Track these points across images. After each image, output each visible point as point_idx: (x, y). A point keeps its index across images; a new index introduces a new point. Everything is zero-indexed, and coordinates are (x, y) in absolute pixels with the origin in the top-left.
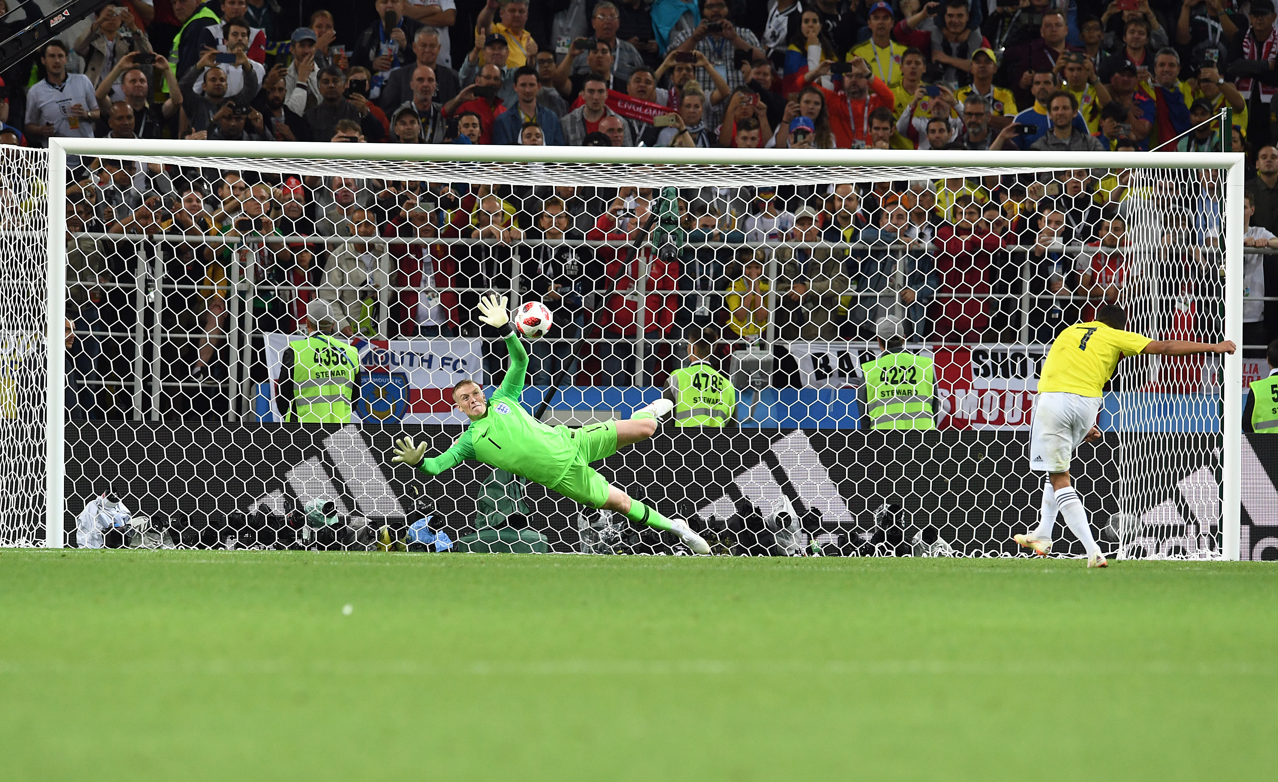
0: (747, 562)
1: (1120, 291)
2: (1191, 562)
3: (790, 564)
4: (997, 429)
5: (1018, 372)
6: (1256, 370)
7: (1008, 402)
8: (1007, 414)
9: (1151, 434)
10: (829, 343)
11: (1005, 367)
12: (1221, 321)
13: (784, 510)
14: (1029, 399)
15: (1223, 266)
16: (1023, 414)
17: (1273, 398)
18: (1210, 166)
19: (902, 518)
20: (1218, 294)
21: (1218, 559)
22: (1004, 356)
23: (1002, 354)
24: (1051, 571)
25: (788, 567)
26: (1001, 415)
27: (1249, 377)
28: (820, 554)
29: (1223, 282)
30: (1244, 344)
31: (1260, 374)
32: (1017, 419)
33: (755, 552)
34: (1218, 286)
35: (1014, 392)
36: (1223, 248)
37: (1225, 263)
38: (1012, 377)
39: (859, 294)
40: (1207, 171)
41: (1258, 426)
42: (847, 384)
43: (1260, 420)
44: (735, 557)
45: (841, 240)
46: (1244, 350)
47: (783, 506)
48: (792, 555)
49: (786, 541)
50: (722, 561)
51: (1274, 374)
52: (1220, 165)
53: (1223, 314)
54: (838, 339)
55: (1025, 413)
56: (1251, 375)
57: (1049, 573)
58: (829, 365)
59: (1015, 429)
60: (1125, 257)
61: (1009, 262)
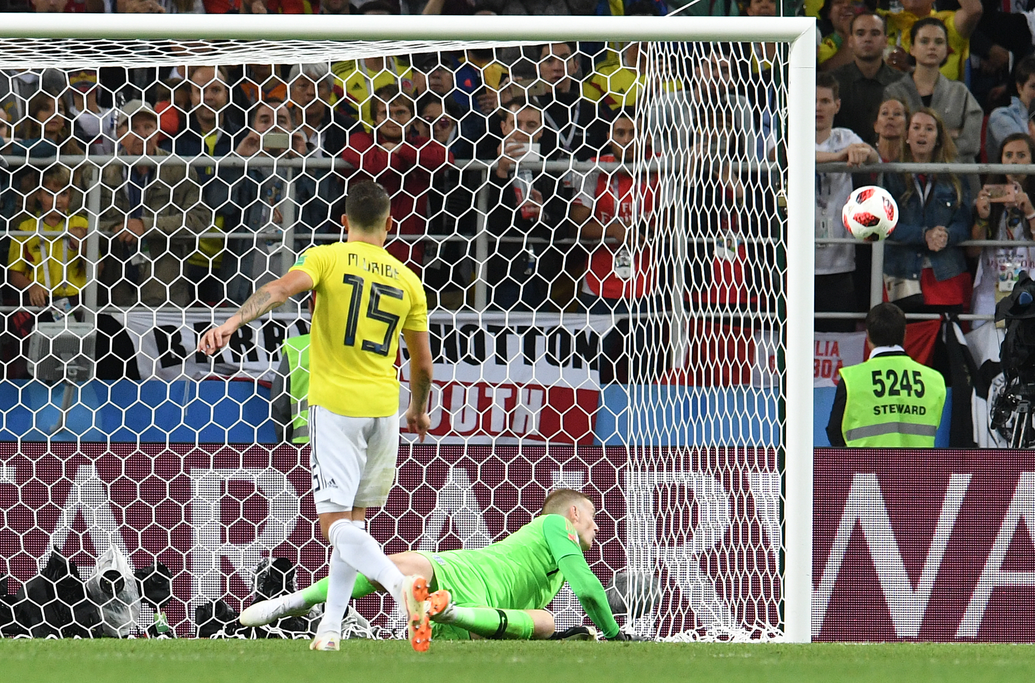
0: (56, 646)
1: (627, 230)
2: (736, 645)
3: (121, 650)
4: (439, 441)
5: (471, 352)
6: (835, 350)
7: (456, 399)
8: (454, 416)
9: (674, 448)
10: (183, 310)
11: (450, 344)
12: (781, 275)
13: (113, 567)
14: (487, 395)
15: (783, 190)
16: (478, 416)
17: (876, 392)
18: (763, 37)
19: (294, 580)
20: (775, 234)
21: (777, 640)
22: (449, 328)
23: (446, 326)
24: (522, 660)
25: (119, 655)
26: (445, 418)
27: (825, 361)
28: (169, 634)
29: (784, 216)
30: (816, 310)
31: (841, 356)
32: (469, 425)
33: (69, 633)
34: (774, 221)
35: (467, 384)
36: (784, 163)
37: (786, 186)
38: (460, 360)
39: (227, 235)
40: (758, 45)
41: (853, 434)
42: (212, 373)
43: (855, 425)
44: (38, 640)
45: (203, 152)
46: (817, 320)
47: (111, 561)
48: (126, 637)
49: (116, 615)
50: (17, 646)
51: (877, 356)
52: (777, 37)
53: (783, 264)
54: (197, 305)
55: (481, 415)
56: (829, 358)
57: (518, 663)
58: (182, 343)
59: (466, 441)
60: (634, 177)
61: (460, 184)
